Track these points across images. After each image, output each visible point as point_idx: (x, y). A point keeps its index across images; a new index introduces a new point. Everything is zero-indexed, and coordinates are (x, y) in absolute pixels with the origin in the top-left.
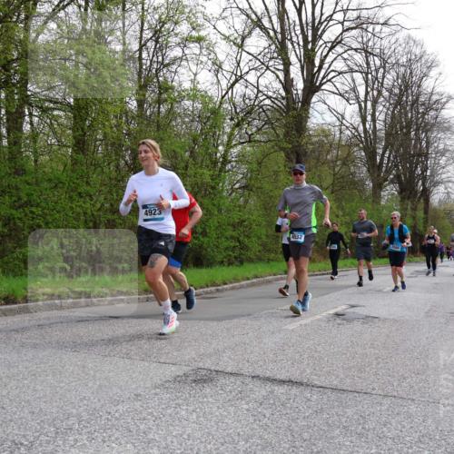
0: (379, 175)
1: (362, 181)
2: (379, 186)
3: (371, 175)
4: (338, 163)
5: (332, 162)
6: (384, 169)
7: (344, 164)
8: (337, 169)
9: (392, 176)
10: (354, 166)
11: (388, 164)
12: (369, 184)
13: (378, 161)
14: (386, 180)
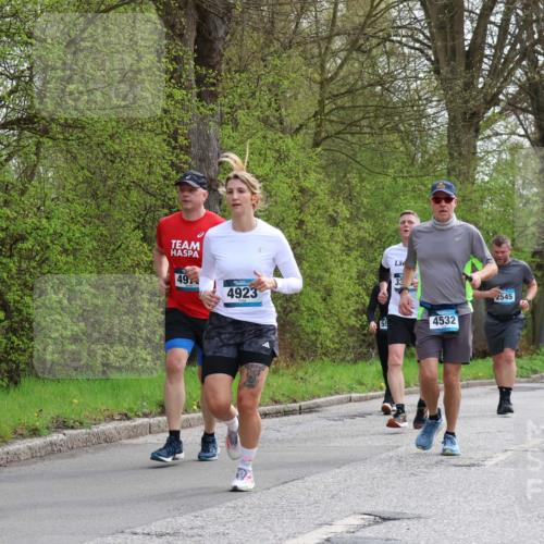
0: (469, 85)
1: (415, 105)
2: (468, 122)
3: (446, 84)
4: (338, 43)
5: (317, 39)
6: (486, 65)
7: (354, 47)
8: (331, 66)
9: (512, 89)
10: (389, 54)
11: (499, 47)
12: (439, 116)
13: (469, 36)
14: (494, 101)
